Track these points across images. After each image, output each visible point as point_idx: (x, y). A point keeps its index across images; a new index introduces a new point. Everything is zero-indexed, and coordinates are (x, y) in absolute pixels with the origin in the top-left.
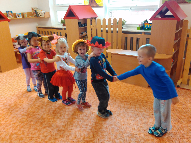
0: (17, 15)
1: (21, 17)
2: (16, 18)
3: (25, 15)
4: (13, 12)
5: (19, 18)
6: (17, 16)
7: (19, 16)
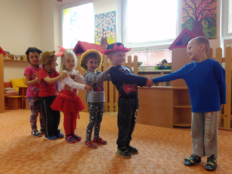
0: (14, 56)
1: (19, 59)
2: (13, 60)
3: (24, 58)
4: (11, 53)
5: (16, 60)
6: (15, 58)
7: (16, 58)
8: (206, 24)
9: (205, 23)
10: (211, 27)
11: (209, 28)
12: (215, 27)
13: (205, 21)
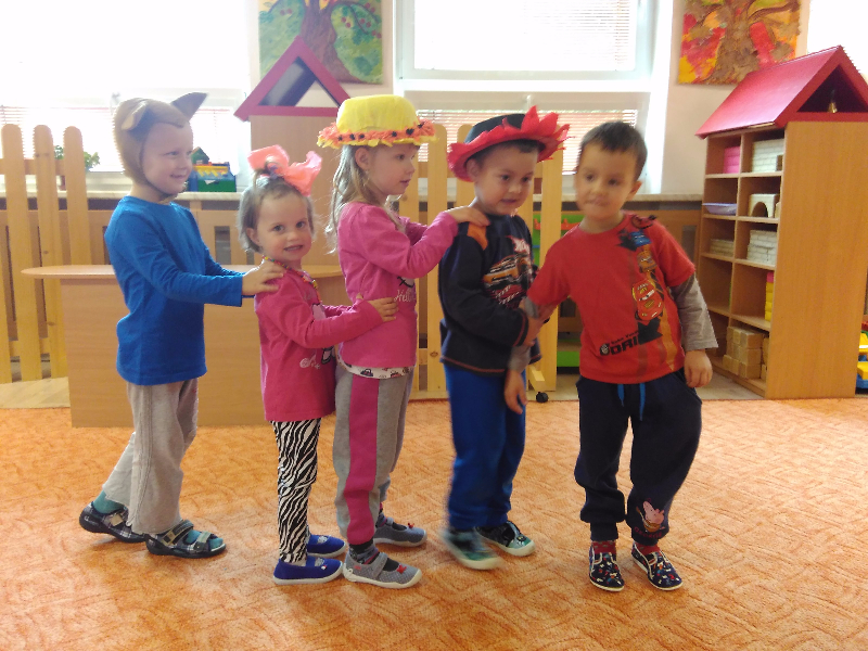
8: (348, 25)
9: (344, 20)
10: (363, 39)
11: (357, 40)
12: (375, 39)
13: (345, 13)
